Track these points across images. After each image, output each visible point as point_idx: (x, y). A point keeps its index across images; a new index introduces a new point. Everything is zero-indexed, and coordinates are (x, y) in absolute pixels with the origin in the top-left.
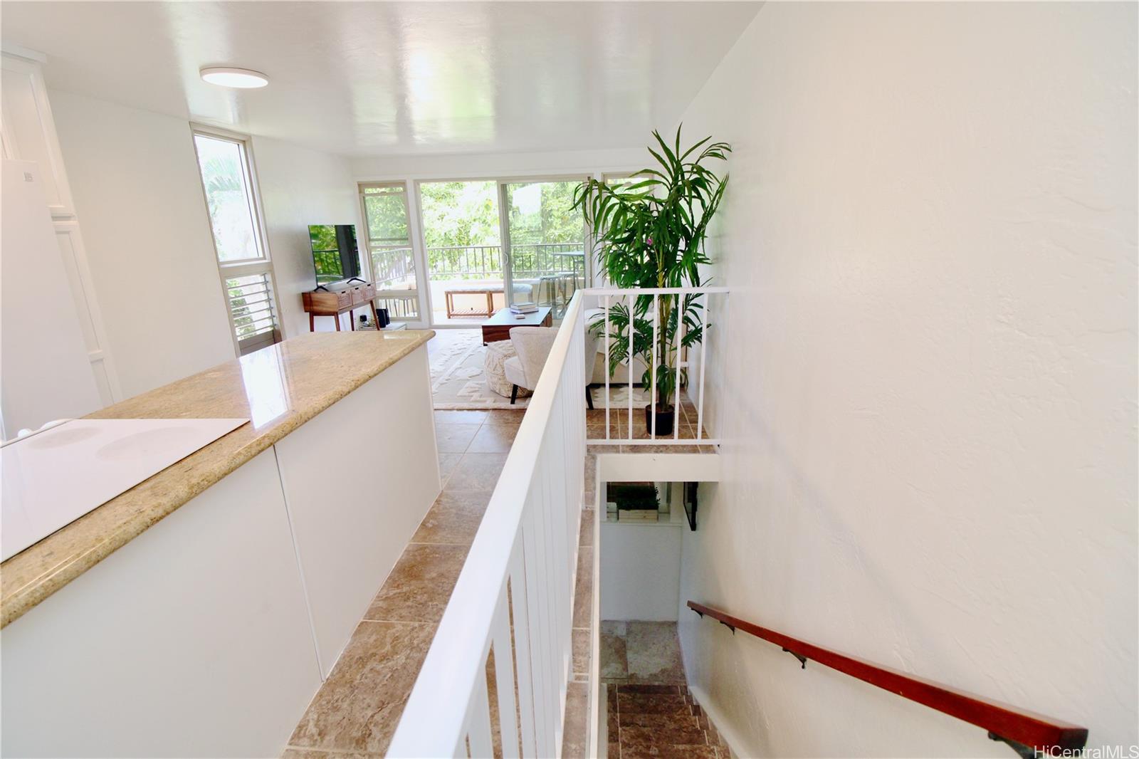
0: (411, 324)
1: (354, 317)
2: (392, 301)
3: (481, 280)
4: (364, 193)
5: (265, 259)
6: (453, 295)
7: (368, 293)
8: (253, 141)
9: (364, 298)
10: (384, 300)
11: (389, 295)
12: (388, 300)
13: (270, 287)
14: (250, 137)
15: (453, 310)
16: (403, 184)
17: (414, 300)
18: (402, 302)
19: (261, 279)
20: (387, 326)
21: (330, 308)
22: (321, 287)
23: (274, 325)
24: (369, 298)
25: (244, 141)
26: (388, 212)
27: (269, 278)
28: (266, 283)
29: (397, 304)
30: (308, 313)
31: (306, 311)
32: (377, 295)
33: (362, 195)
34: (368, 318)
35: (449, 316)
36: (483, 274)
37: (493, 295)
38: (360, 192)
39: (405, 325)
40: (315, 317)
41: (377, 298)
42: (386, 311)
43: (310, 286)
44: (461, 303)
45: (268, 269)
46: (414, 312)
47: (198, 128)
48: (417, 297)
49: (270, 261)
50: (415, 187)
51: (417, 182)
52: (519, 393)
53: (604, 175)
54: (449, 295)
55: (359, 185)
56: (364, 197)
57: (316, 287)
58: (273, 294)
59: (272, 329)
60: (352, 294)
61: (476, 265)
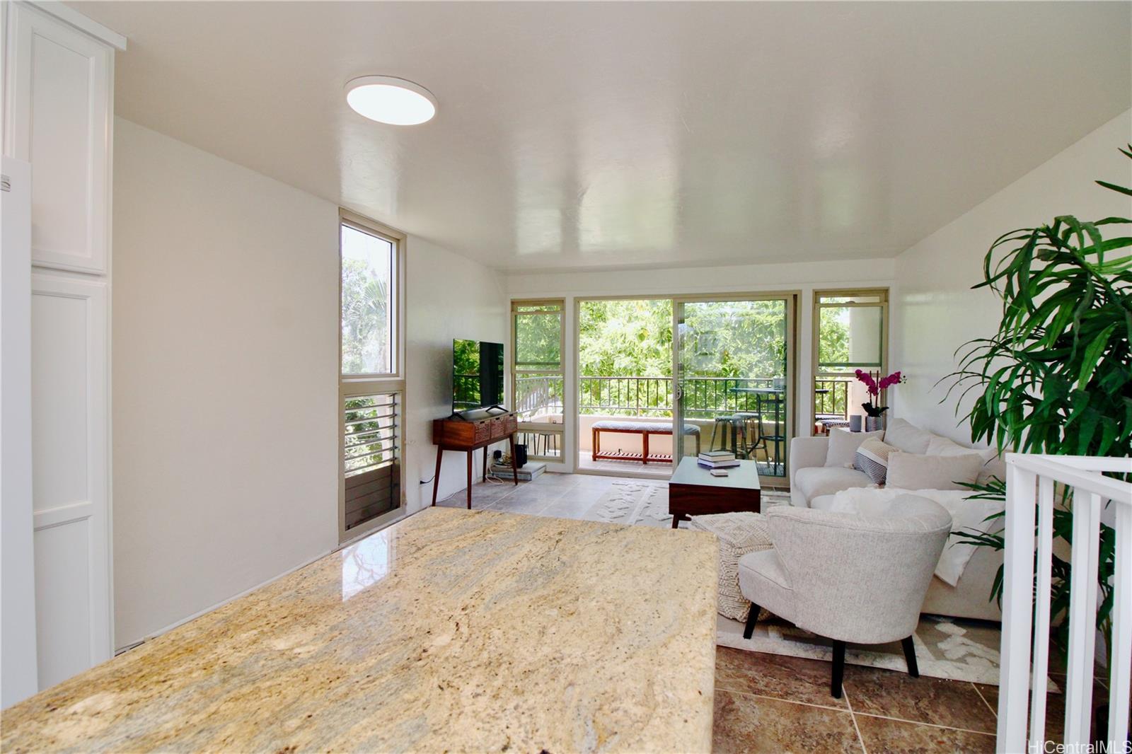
0: (552, 466)
1: (488, 452)
2: (531, 435)
3: (635, 417)
4: (517, 311)
5: (398, 376)
6: (601, 433)
7: (509, 425)
8: (409, 239)
9: (505, 431)
10: (523, 434)
11: (530, 428)
12: (527, 434)
13: (398, 410)
14: (404, 235)
15: (599, 451)
16: (561, 302)
17: (558, 437)
18: (542, 437)
19: (389, 400)
20: (524, 466)
21: (463, 441)
22: (457, 414)
23: (394, 459)
24: (509, 431)
25: (398, 240)
26: (529, 342)
27: (398, 399)
28: (394, 405)
29: (537, 439)
30: (437, 446)
31: (434, 443)
32: (518, 428)
33: (514, 313)
34: (503, 454)
35: (595, 457)
36: (637, 409)
37: (650, 435)
38: (512, 310)
39: (545, 466)
40: (444, 452)
41: (516, 430)
42: (524, 447)
43: (444, 412)
44: (609, 443)
45: (399, 390)
46: (555, 449)
47: (349, 217)
48: (562, 432)
49: (403, 379)
50: (575, 305)
51: (577, 301)
52: (760, 617)
53: (816, 292)
54: (597, 433)
55: (513, 303)
56: (516, 316)
57: (451, 414)
58: (400, 419)
59: (391, 463)
60: (492, 425)
61: (629, 399)
